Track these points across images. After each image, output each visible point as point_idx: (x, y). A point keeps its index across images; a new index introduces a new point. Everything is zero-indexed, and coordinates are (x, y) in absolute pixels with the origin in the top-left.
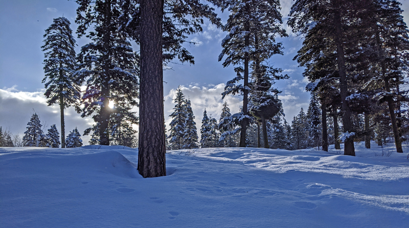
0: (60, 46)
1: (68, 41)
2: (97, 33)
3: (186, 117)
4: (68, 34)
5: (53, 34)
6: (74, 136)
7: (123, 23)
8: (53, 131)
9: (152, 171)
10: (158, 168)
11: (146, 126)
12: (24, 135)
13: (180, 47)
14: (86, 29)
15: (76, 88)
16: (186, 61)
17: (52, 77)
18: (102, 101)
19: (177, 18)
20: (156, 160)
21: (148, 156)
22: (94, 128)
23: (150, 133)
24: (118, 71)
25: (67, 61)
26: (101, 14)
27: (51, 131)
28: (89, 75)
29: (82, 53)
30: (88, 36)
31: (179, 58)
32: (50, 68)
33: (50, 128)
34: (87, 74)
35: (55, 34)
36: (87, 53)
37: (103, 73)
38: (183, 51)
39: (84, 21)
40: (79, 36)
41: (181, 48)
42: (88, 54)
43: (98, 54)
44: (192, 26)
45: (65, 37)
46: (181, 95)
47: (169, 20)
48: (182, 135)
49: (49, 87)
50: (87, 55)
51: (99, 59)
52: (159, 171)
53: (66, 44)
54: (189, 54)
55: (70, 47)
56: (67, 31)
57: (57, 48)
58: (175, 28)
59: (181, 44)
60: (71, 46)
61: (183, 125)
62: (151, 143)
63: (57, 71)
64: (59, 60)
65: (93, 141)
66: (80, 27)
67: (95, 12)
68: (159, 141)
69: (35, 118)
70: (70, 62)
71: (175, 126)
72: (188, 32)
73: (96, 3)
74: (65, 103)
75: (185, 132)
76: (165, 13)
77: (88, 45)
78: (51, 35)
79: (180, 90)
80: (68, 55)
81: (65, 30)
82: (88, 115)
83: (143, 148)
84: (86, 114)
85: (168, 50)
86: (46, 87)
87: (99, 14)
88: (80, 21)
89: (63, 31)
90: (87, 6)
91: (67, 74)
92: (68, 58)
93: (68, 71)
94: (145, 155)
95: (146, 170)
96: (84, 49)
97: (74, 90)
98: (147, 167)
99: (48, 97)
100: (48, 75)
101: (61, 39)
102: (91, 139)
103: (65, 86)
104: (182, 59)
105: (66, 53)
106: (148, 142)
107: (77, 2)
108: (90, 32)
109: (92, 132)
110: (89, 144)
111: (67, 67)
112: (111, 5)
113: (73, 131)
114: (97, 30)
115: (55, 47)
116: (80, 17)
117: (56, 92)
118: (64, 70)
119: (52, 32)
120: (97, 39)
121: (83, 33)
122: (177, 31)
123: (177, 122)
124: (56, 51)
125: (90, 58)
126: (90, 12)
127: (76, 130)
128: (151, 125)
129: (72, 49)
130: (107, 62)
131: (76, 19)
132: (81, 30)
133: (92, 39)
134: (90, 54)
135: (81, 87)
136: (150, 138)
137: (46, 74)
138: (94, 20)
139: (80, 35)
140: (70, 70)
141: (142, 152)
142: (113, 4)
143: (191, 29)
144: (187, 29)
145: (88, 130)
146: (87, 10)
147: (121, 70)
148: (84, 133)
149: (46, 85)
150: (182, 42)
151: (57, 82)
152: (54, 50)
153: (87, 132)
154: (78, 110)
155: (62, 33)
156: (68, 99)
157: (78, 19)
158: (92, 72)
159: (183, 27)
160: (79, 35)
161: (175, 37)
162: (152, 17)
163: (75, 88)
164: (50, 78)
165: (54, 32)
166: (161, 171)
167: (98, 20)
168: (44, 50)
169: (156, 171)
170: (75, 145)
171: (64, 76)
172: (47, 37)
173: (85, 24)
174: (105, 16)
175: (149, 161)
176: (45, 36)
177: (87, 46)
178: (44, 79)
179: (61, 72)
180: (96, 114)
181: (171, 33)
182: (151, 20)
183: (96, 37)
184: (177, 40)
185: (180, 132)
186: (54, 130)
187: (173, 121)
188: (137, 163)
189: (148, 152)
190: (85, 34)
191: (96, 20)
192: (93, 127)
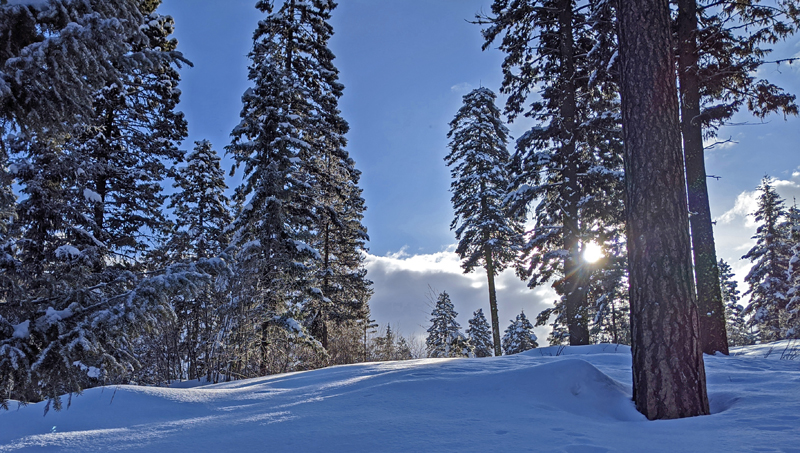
0: (479, 149)
1: (493, 134)
2: (548, 101)
3: (791, 254)
4: (491, 120)
5: (464, 127)
6: (519, 330)
7: (598, 63)
8: (477, 322)
9: (670, 402)
10: (686, 397)
11: (646, 296)
12: (428, 335)
13: (750, 80)
14: (522, 100)
15: (516, 228)
16: (772, 112)
17: (467, 214)
18: (565, 248)
19: (736, 11)
20: (676, 376)
21: (655, 365)
22: (557, 308)
23: (657, 312)
24: (597, 175)
25: (494, 175)
26: (553, 57)
27: (474, 324)
28: (536, 197)
29: (517, 152)
30: (527, 115)
31: (751, 108)
32: (464, 197)
33: (473, 317)
34: (531, 194)
35: (469, 125)
36: (528, 150)
37: (565, 185)
38: (761, 88)
39: (517, 84)
40: (511, 119)
41: (754, 82)
42: (531, 152)
43: (552, 144)
44: (782, 18)
45: (486, 127)
46: (772, 199)
47: (715, 23)
48: (782, 304)
49: (463, 235)
50: (529, 155)
51: (554, 158)
52: (686, 405)
53: (489, 140)
54: (781, 92)
55: (497, 145)
56: (489, 114)
57: (473, 155)
58: (731, 38)
59: (751, 74)
60: (500, 143)
61: (784, 277)
62: (661, 336)
63: (476, 201)
64: (478, 177)
65: (557, 336)
66: (511, 100)
67: (540, 59)
68: (682, 328)
69: (444, 301)
70: (500, 177)
71: (762, 281)
72: (772, 36)
73: (541, 37)
74: (495, 262)
75: (791, 295)
76: (703, 8)
77: (529, 132)
78: (460, 130)
79: (767, 187)
80: (495, 163)
81: (485, 113)
82: (543, 280)
83: (642, 347)
84: (538, 280)
85: (718, 98)
86: (458, 237)
87: (549, 59)
88: (511, 85)
89: (483, 116)
90: (523, 49)
91: (497, 202)
92: (496, 169)
93: (497, 197)
94: (647, 366)
95: (652, 401)
96: (522, 144)
97: (510, 233)
98: (656, 394)
99: (463, 256)
100: (460, 212)
101: (480, 132)
102: (552, 333)
103: (494, 228)
104: (759, 109)
105: (492, 159)
106: (654, 334)
107: (501, 48)
108: (533, 105)
109: (553, 317)
110: (547, 344)
111: (495, 189)
112: (574, 31)
113: (517, 319)
114: (545, 96)
115: (469, 152)
116: (509, 78)
117: (478, 243)
118: (489, 195)
119: (461, 124)
120: (547, 115)
121: (518, 110)
122: (737, 44)
123: (765, 270)
124: (471, 160)
125: (535, 159)
126: (530, 61)
127: (523, 316)
128: (657, 291)
129: (503, 148)
130: (571, 159)
131: (501, 86)
132: (514, 105)
133: (537, 117)
134: (535, 151)
135: (525, 225)
136: (658, 324)
137: (457, 210)
138: (538, 76)
139: (513, 116)
140: (501, 192)
141: (640, 358)
142: (578, 28)
143: (780, 27)
144: (767, 30)
145: (544, 313)
146: (524, 58)
147: (606, 171)
148: (536, 321)
149: (459, 233)
150: (754, 66)
151: (477, 222)
152: (468, 160)
153: (543, 318)
154: (523, 273)
155: (481, 120)
156: (501, 255)
157: (505, 84)
158: (540, 190)
159: (755, 29)
160: (510, 117)
161: (736, 59)
162: (646, 33)
163: (513, 228)
164: (465, 217)
165: (466, 123)
166: (695, 403)
167: (547, 73)
168: (450, 164)
169: (679, 402)
170: (523, 347)
171: (491, 207)
172: (453, 136)
173: (521, 89)
174: (561, 61)
175: (659, 378)
176: (450, 134)
177: (527, 136)
178: (453, 222)
179: (484, 201)
180: (558, 278)
181: (724, 52)
182: (644, 42)
183: (545, 110)
184: (740, 66)
185: (778, 295)
186: (481, 320)
187: (756, 268)
188: (632, 385)
189: (653, 357)
190: (522, 110)
191: (542, 74)
192: (554, 307)
